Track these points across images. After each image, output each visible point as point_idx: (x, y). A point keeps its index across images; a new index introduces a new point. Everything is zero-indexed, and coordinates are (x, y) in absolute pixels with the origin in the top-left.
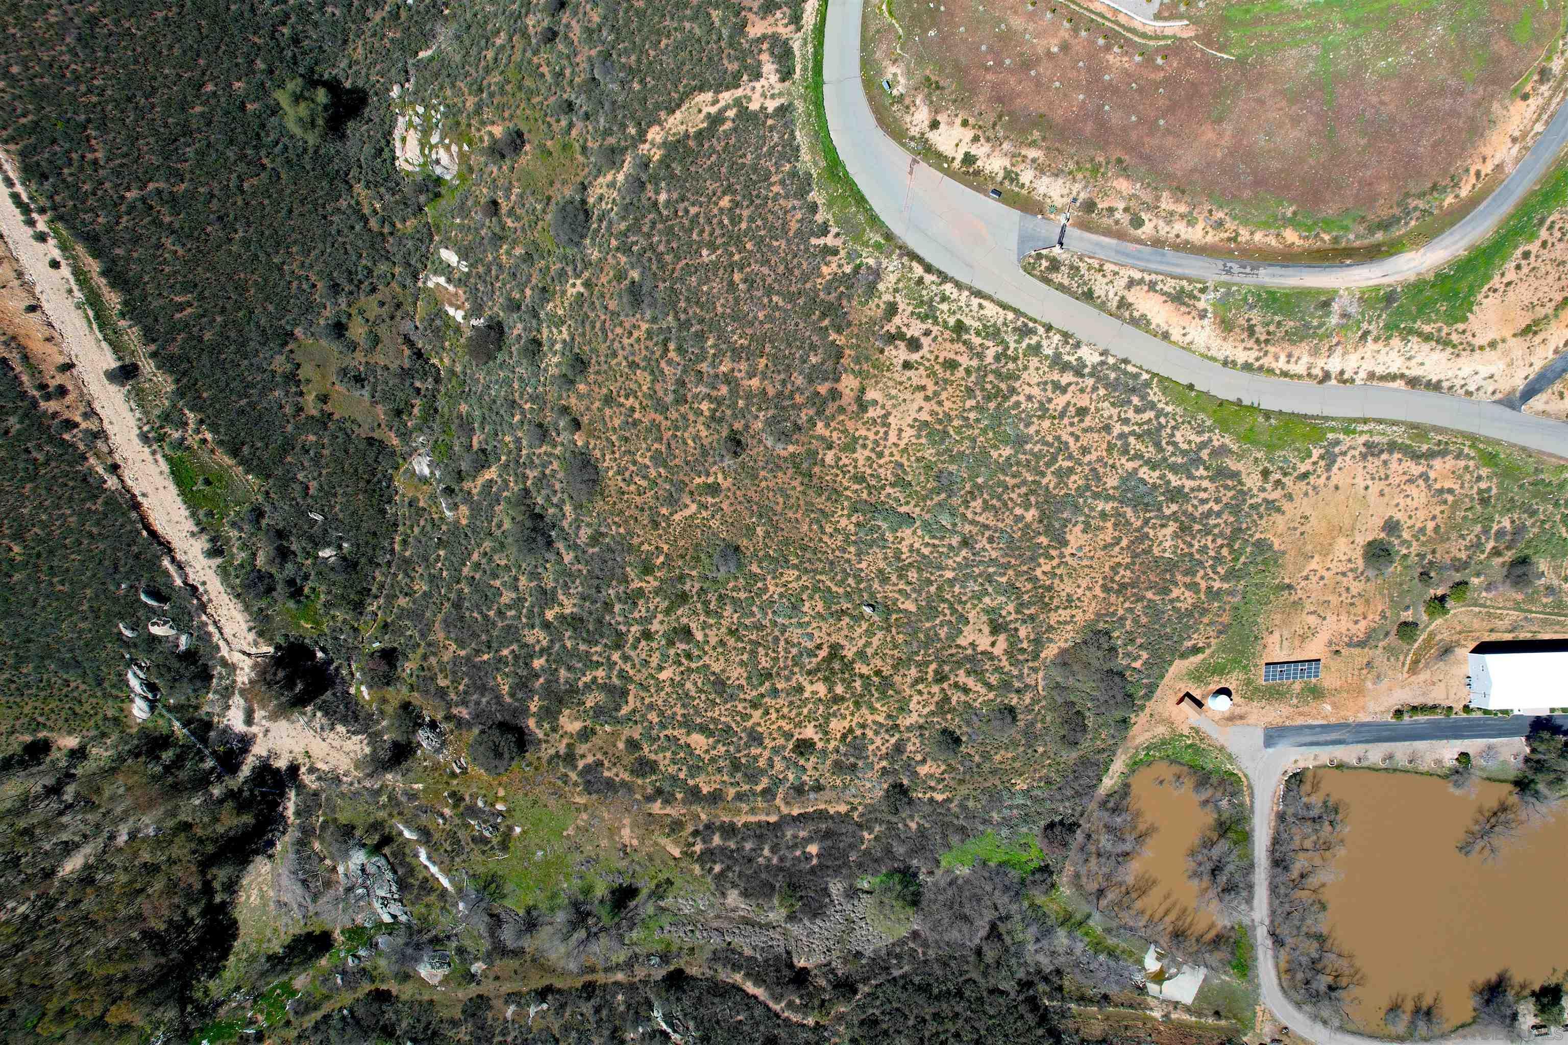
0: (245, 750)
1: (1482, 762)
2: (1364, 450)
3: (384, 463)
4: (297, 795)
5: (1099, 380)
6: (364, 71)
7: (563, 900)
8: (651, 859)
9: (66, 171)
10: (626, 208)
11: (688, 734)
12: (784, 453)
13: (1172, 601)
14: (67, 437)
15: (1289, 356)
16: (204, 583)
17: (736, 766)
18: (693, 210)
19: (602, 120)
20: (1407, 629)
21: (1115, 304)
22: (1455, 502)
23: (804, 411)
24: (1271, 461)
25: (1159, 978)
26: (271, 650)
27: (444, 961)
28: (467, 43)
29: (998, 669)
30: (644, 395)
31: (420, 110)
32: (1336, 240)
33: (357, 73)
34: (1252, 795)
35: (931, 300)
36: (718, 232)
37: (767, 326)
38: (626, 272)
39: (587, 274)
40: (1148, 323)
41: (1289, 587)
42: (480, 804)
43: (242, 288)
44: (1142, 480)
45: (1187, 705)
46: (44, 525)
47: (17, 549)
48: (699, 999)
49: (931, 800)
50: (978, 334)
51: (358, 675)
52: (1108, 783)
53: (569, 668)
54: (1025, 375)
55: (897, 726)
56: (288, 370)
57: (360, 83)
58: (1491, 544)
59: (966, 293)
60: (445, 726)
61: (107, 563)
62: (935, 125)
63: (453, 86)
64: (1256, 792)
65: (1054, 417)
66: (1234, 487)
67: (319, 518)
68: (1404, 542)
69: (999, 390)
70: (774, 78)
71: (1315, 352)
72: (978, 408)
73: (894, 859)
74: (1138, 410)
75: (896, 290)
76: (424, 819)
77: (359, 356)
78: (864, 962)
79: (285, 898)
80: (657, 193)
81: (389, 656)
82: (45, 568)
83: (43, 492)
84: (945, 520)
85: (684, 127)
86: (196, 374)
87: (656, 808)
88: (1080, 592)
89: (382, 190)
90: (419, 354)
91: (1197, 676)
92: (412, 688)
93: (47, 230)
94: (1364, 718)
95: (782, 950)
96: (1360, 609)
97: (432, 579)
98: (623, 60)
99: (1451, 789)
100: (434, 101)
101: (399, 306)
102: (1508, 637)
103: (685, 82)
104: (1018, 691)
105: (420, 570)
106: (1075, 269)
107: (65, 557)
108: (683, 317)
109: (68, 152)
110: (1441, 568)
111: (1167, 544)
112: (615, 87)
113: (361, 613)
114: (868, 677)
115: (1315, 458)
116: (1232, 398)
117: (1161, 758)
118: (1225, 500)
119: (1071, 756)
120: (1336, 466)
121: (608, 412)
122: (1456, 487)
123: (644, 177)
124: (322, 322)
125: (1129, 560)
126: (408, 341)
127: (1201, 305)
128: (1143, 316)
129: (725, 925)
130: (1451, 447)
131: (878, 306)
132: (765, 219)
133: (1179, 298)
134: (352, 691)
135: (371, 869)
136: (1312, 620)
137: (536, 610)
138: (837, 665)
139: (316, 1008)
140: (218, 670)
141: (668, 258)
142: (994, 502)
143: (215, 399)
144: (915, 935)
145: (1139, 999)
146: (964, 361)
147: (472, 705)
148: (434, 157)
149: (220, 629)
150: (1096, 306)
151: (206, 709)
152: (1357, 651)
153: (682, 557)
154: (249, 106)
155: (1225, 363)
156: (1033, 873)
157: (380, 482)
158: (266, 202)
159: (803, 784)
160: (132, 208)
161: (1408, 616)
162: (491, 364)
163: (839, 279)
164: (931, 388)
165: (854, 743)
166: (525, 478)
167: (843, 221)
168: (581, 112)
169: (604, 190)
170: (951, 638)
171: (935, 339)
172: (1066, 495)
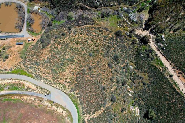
0: (150, 32)
2: (7, 70)
3: (136, 67)
4: (143, 27)
5: (41, 78)
7: (110, 16)
8: (100, 21)
11: (96, 35)
12: (84, 68)
13: (34, 51)
14: (177, 68)
15: (15, 82)
16: (157, 51)
17: (90, 31)
18: (96, 100)
19: (110, 113)
20: (4, 49)
21: (39, 88)
23: (81, 73)
24: (20, 68)
25: (39, 9)
26: (148, 43)
27: (124, 9)
29: (57, 43)
30: (102, 75)
31: (136, 116)
32: (6, 98)
33: (145, 121)
34: (26, 29)
35: (63, 87)
36: (93, 97)
37: (86, 84)
38: (106, 92)
39: (111, 92)
41: (19, 53)
42: (121, 27)
43: (157, 89)
44: (37, 65)
45: (34, 39)
46: (178, 57)
47: (181, 54)
48: (93, 6)
49: (66, 28)
50: (57, 83)
51: (137, 41)
52: (44, 30)
53: (111, 42)
54: (51, 78)
55: (70, 36)
56: (150, 78)
57: (145, 119)
59: (58, 88)
60: (126, 35)
61: (170, 52)
62: (62, 112)
65: (48, 73)
66: (25, 65)
67: (144, 60)
68: (3, 59)
69: (55, 76)
70: (85, 119)
71: (11, 82)
72: (58, 74)
73: (70, 22)
74: (37, 74)
75: (68, 89)
76: (127, 25)
77: (141, 81)
78: (74, 10)
79: (143, 16)
80: (102, 103)
81: (133, 43)
82: (177, 51)
83: (179, 60)
84: (63, 60)
85: (98, 112)
86: (162, 77)
87: (99, 27)
88: (46, 52)
89: (140, 104)
90: (133, 82)
91: (32, 43)
92: (130, 40)
94: (11, 38)
95: (84, 11)
96: (10, 51)
100: (134, 117)
101: (136, 88)
103: (98, 119)
104: (55, 40)
105: (130, 54)
106: (43, 92)
108: (97, 85)
109: (183, 106)
111: (34, 58)
112: (108, 118)
113: (137, 49)
114: (73, 42)
115: (14, 69)
116: (24, 76)
117: (37, 33)
118: (26, 63)
119: (48, 33)
120: (11, 68)
121: (107, 73)
123: (104, 105)
124: (146, 85)
125: (39, 56)
126: (135, 84)
127: (27, 88)
128: (35, 86)
129: (91, 14)
131: (71, 87)
132: (86, 99)
133: (29, 88)
134: (138, 39)
135: (133, 19)
136: (16, 49)
137: (115, 49)
138: (77, 43)
139: (138, 4)
140: (154, 41)
141: (100, 94)
142: (56, 62)
143: (159, 74)
144: (68, 13)
145: (41, 6)
146: (59, 80)
147: (123, 38)
148: (133, 109)
149: (155, 45)
150: (41, 87)
151: (155, 37)
152: (11, 46)
153: (97, 55)
154: (160, 114)
155: (24, 80)
156: (54, 20)
157: (137, 65)
158: (156, 101)
159: (81, 29)
160: (173, 99)
161: (4, 50)
162: (123, 80)
163: (76, 90)
164: (64, 76)
165: (75, 34)
166: (118, 65)
167: (75, 98)
168: (113, 115)
169: (109, 103)
170: (63, 46)
171: (63, 82)
172: (47, 63)
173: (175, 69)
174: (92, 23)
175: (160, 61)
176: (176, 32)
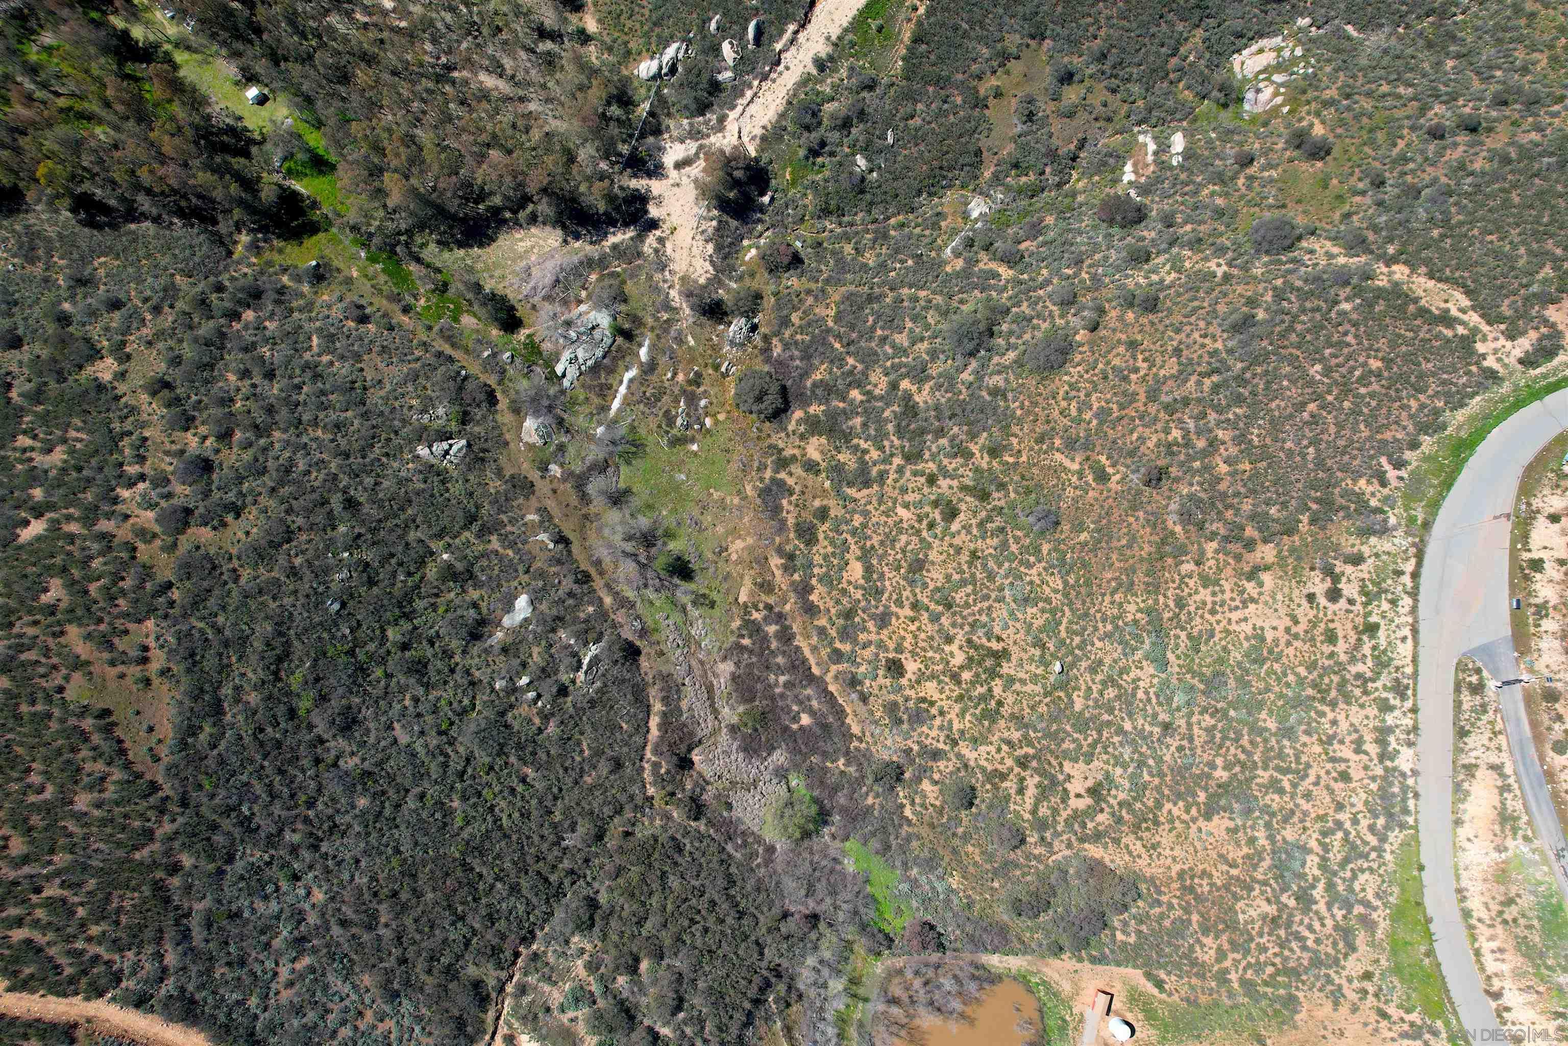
0: (650, 174)
3: (964, 174)
4: (632, 239)
5: (1384, 778)
7: (652, 516)
8: (725, 579)
10: (1317, 279)
11: (858, 559)
12: (1170, 524)
13: (1198, 941)
16: (787, 68)
17: (848, 615)
18: (1350, 339)
19: (1384, 218)
21: (1466, 761)
23: (1220, 525)
24: (1383, 976)
26: (753, 154)
27: (547, 439)
28: (1383, 63)
29: (1055, 811)
30: (1156, 375)
31: (1299, 52)
35: (1386, 592)
36: (1343, 370)
37: (1281, 454)
38: (1259, 306)
39: (1235, 272)
40: (1463, 801)
42: (703, 403)
44: (1303, 865)
45: (1103, 1000)
48: (624, 681)
49: (902, 806)
50: (1374, 648)
51: (762, 241)
52: (995, 961)
53: (865, 425)
54: (1354, 708)
55: (957, 744)
56: (1010, 50)
59: (1410, 620)
62: (1554, 519)
63: (1336, 70)
65: (1327, 754)
66: (1338, 951)
67: (890, 140)
69: (1328, 691)
70: (1518, 353)
72: (1301, 681)
73: (831, 797)
74: (1372, 828)
75: (1377, 555)
76: (663, 360)
77: (1052, 106)
78: (725, 814)
79: (534, 271)
80: (1347, 299)
81: (796, 260)
84: (1179, 699)
85: (1423, 294)
87: (775, 561)
88: (1168, 852)
89: (1207, 55)
90: (1074, 159)
91: (1135, 998)
92: (776, 294)
95: (700, 734)
97: (883, 266)
98: (1453, 210)
100: (1313, 61)
101: (1109, 120)
103: (1466, 275)
104: (1043, 839)
105: (884, 251)
106: (1484, 708)
111: (1252, 912)
112: (1423, 215)
113: (819, 217)
114: (992, 697)
115: (1408, 1018)
116: (1430, 913)
117: (1039, 999)
118: (1321, 948)
119: (1003, 914)
121: (1121, 349)
123: (1354, 281)
124: (1066, 60)
125: (1219, 883)
126: (1082, 144)
127: (1510, 844)
128: (1467, 793)
129: (697, 672)
131: (1353, 546)
132: (1379, 406)
133: (1506, 821)
134: (746, 243)
135: (597, 334)
137: (903, 370)
138: (989, 663)
139: (454, 346)
140: (712, 117)
141: (1293, 337)
142: (1219, 735)
144: (771, 849)
146: (1341, 647)
147: (788, 354)
148: (1261, 85)
149: (751, 101)
150: (1455, 744)
151: (672, 123)
153: (1023, 477)
155: (1459, 891)
156: (880, 931)
157: (944, 177)
159: (861, 683)
162: (1104, 225)
163: (1360, 499)
164: (1300, 629)
165: (922, 712)
166: (1018, 304)
167: (1417, 479)
168: (1380, 196)
169: (1320, 252)
170: (1066, 755)
171: (1348, 611)
172: (1256, 797)
175: (859, 22)
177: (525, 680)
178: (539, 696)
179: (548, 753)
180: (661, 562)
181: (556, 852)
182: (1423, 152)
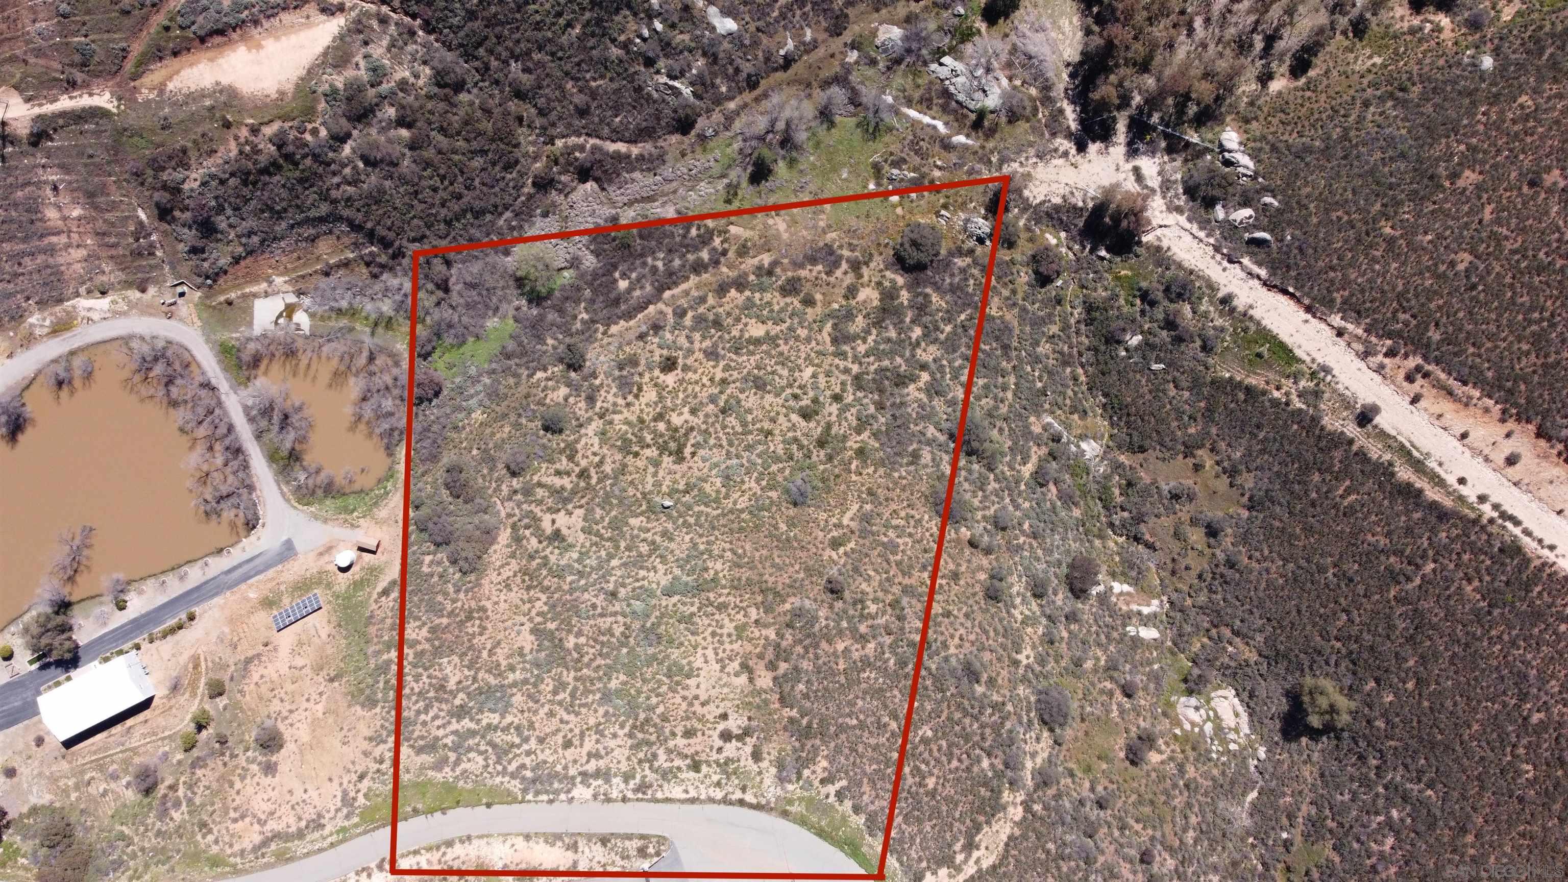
0: (1130, 144)
1: (105, 608)
2: (322, 821)
3: (1123, 436)
4: (1069, 127)
5: (566, 777)
6: (1296, 757)
7: (809, 146)
9: (1488, 562)
10: (1011, 742)
11: (767, 333)
12: (792, 599)
13: (424, 624)
14: (1389, 342)
16: (1224, 270)
17: (717, 324)
18: (955, 763)
19: (1067, 805)
20: (217, 691)
21: (580, 844)
22: (227, 813)
23: (790, 641)
25: (290, 310)
26: (1145, 239)
27: (883, 47)
28: (1218, 821)
29: (540, 502)
31: (1233, 747)
33: (1300, 753)
34: (283, 494)
35: (728, 778)
36: (926, 755)
37: (851, 696)
38: (988, 688)
39: (1021, 671)
40: (546, 842)
41: (332, 680)
42: (913, 194)
43: (1309, 530)
44: (491, 711)
45: (372, 545)
46: (1374, 260)
47: (1388, 230)
48: (658, 119)
49: (545, 370)
50: (679, 768)
51: (1064, 250)
53: (889, 340)
54: (627, 752)
55: (601, 418)
56: (1238, 478)
57: (1294, 746)
58: (181, 793)
59: (703, 797)
60: (971, 243)
61: (1311, 251)
63: (1213, 779)
64: (281, 499)
65: (588, 729)
67: (1155, 367)
68: (253, 761)
69: (642, 731)
72: (652, 709)
73: (553, 307)
74: (523, 766)
75: (760, 773)
76: (953, 158)
77: (1185, 517)
78: (538, 211)
79: (1041, 35)
80: (992, 765)
81: (1043, 280)
82: (1359, 225)
83: (1386, 288)
84: (638, 605)
85: (994, 829)
86: (1312, 441)
87: (766, 259)
88: (503, 597)
89: (1233, 664)
90: (1137, 539)
91: (374, 572)
92: (1013, 262)
93: (1481, 507)
94: (218, 600)
95: (611, 189)
96: (264, 689)
97: (1037, 360)
98: (1073, 864)
99: (121, 576)
100: (1224, 759)
101: (1173, 573)
102: (130, 722)
103: (1011, 867)
104: (515, 492)
105: (1051, 362)
107: (1346, 241)
109: (1493, 580)
110: (213, 753)
111: (449, 669)
112: (1068, 838)
113: (1085, 303)
114: (643, 448)
115: (360, 796)
116: (451, 812)
117: (372, 490)
118: (419, 727)
119: (448, 458)
120: (339, 798)
122: (232, 826)
123: (1009, 773)
124: (1229, 531)
125: (476, 641)
126: (1150, 546)
128: (553, 845)
129: (667, 188)
130: (252, 857)
131: (769, 753)
134: (1063, 235)
135: (979, 95)
136: (299, 662)
137: (938, 376)
138: (673, 445)
140: (1182, 201)
141: (957, 715)
142: (605, 639)
143: (1286, 427)
144: (507, 253)
145: (300, 285)
146: (680, 742)
147: (956, 272)
149: (1195, 237)
150: (594, 835)
151: (1178, 163)
152: (250, 654)
153: (837, 476)
154: (1373, 684)
155: (469, 838)
156: (434, 348)
157: (1120, 419)
158: (1322, 611)
159: (656, 334)
160: (1424, 556)
161: (222, 702)
162: (1069, 560)
163: (810, 761)
164: (697, 707)
165: (630, 388)
166: (997, 480)
167: (828, 810)
168: (1088, 804)
169: (1038, 747)
170: (590, 511)
171: (711, 748)
172: (549, 671)
173: (1380, 357)
174: (705, 255)
175: (1266, 336)
176: (1312, 73)
177: (658, 26)
178: (644, 40)
179: (593, 48)
180: (766, 153)
181: (505, 54)
182: (1130, 846)
